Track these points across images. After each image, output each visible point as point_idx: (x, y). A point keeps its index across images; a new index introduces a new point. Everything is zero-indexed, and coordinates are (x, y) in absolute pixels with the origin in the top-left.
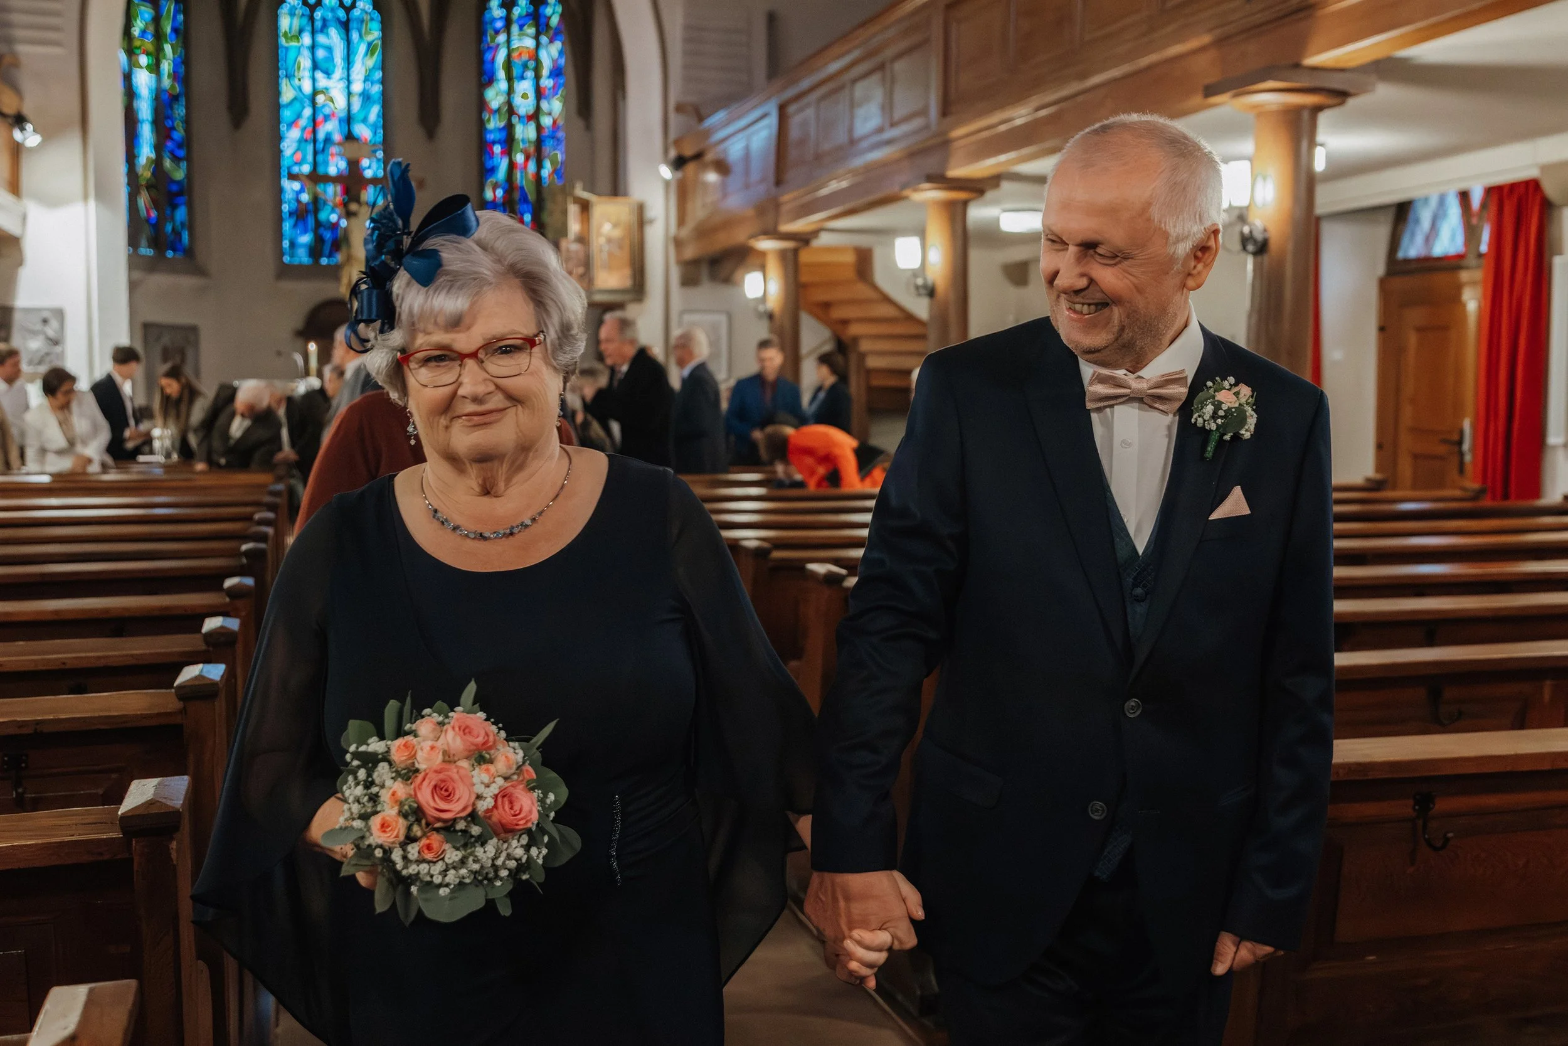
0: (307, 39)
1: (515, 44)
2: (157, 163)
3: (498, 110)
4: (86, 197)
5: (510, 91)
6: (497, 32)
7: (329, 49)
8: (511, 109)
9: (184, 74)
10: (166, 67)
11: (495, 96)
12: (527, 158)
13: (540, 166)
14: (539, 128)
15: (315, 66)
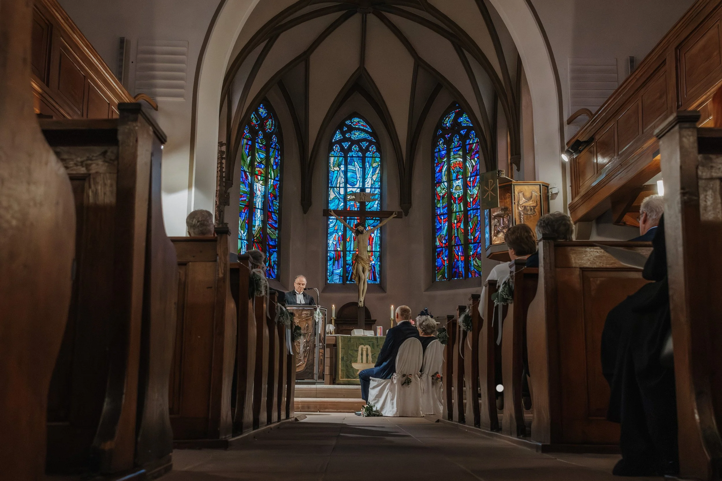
0: (343, 168)
1: (453, 161)
2: (263, 229)
3: (443, 197)
4: (190, 186)
5: (450, 186)
6: (442, 157)
7: (354, 172)
8: (450, 195)
9: (281, 186)
10: (271, 182)
11: (441, 190)
12: (459, 221)
13: (466, 224)
14: (466, 204)
15: (346, 182)
